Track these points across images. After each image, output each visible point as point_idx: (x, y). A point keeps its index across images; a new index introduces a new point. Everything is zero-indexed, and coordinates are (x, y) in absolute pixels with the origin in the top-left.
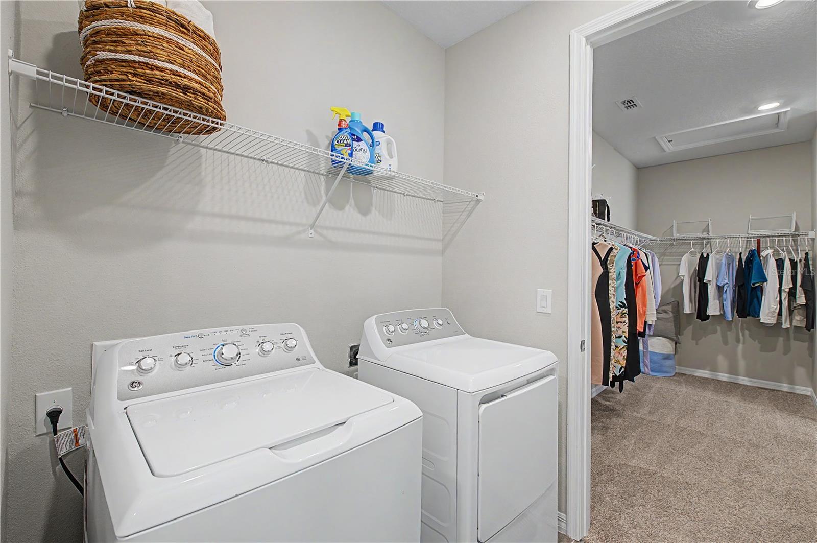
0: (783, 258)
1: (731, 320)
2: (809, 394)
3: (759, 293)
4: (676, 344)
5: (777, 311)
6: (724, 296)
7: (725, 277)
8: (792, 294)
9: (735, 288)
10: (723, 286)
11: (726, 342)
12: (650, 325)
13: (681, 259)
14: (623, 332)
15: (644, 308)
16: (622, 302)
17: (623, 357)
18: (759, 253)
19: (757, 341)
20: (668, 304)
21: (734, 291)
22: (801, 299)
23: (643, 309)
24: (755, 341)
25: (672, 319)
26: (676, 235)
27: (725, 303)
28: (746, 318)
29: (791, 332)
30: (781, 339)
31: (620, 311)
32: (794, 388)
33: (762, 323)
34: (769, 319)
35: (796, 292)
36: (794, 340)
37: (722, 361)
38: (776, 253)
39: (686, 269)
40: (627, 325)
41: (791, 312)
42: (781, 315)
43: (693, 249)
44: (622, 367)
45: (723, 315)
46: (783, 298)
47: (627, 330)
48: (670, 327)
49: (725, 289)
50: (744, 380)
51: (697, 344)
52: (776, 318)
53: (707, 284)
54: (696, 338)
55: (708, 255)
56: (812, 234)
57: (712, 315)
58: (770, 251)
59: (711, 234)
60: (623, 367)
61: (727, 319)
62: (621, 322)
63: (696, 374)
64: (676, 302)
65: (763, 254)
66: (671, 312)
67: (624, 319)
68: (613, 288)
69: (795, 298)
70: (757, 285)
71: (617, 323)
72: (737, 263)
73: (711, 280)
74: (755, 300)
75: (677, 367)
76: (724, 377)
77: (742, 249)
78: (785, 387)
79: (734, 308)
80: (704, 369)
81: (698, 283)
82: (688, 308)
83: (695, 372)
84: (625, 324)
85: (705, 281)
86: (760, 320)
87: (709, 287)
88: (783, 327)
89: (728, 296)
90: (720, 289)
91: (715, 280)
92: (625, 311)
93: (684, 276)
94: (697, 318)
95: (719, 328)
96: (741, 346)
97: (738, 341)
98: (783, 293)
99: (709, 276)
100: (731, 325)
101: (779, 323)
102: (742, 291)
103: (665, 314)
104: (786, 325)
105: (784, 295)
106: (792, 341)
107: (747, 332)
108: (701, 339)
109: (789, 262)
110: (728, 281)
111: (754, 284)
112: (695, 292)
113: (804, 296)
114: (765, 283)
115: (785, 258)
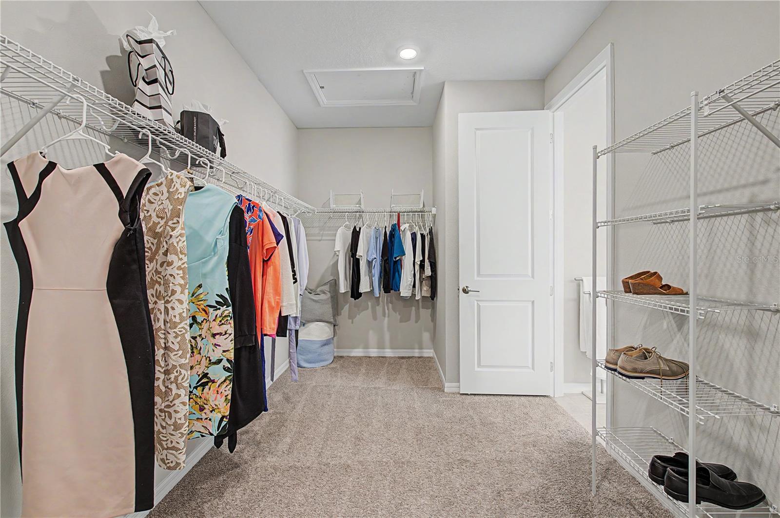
0: (416, 231)
1: (378, 296)
2: (431, 355)
3: (399, 266)
4: (334, 326)
5: (412, 284)
6: (373, 272)
7: (374, 251)
8: (422, 266)
9: (382, 262)
10: (372, 260)
11: (375, 318)
12: (296, 317)
13: (336, 234)
14: (224, 351)
15: (277, 297)
16: (221, 296)
17: (224, 398)
18: (399, 227)
19: (398, 313)
20: (325, 284)
21: (381, 266)
22: (428, 272)
23: (275, 300)
24: (396, 312)
25: (330, 300)
26: (333, 206)
27: (373, 278)
28: (390, 292)
29: (420, 301)
30: (414, 308)
31: (219, 312)
32: (422, 352)
33: (402, 296)
34: (406, 292)
35: (424, 264)
36: (422, 308)
37: (372, 337)
38: (411, 227)
39: (341, 244)
40: (232, 336)
41: (421, 282)
42: (415, 287)
43: (347, 223)
44: (223, 417)
45: (372, 291)
46: (416, 271)
47: (231, 346)
48: (328, 309)
49: (373, 265)
50: (389, 353)
51: (352, 323)
52: (411, 291)
53: (359, 259)
54: (351, 317)
55: (360, 229)
56: (434, 211)
57: (364, 293)
58: (407, 225)
59: (363, 207)
60: (226, 417)
61: (375, 296)
62: (220, 334)
63: (353, 354)
64: (333, 281)
65: (402, 228)
66: (329, 292)
67: (224, 328)
68: (181, 272)
69: (424, 270)
70: (397, 259)
71: (214, 335)
72: (383, 238)
73: (362, 255)
74: (397, 274)
75: (335, 350)
76: (374, 352)
77: (386, 224)
78: (416, 353)
79: (381, 283)
80: (358, 348)
81: (352, 259)
82: (344, 287)
83: (351, 352)
84: (227, 335)
85: (357, 257)
86: (400, 293)
87: (361, 262)
88: (417, 298)
89: (376, 271)
90: (369, 263)
91: (365, 255)
92: (226, 313)
93: (339, 251)
94: (351, 297)
95: (370, 304)
96: (386, 319)
97: (384, 315)
98: (416, 266)
99: (361, 252)
100: (379, 300)
101: (414, 295)
102: (387, 265)
103: (323, 295)
104: (418, 297)
105: (417, 267)
106: (421, 309)
107: (390, 305)
108: (355, 317)
109: (420, 235)
110: (376, 255)
111: (395, 258)
112: (350, 268)
113: (430, 267)
114: (404, 257)
115: (417, 232)
